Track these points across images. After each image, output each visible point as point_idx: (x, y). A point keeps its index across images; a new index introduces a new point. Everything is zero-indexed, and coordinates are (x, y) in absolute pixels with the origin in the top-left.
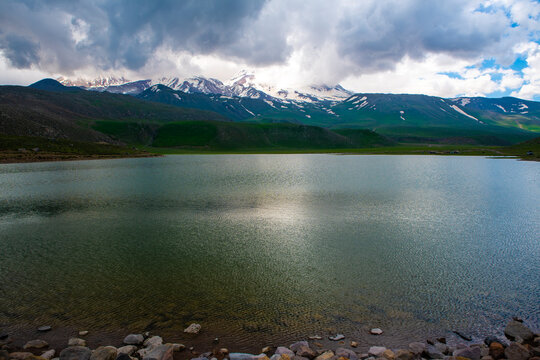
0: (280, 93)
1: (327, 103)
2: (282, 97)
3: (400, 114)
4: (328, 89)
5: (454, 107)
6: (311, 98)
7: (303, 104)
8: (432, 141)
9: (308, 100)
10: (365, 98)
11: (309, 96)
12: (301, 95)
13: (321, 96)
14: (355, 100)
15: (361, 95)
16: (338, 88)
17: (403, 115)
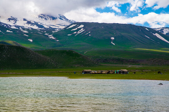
0: (9, 19)
1: (50, 30)
2: (11, 23)
3: (111, 40)
4: (54, 18)
5: (157, 35)
6: (37, 25)
7: (28, 30)
8: (134, 62)
9: (35, 27)
10: (82, 26)
11: (36, 24)
12: (29, 22)
13: (47, 24)
14: (74, 27)
15: (80, 24)
16: (62, 17)
17: (114, 41)
